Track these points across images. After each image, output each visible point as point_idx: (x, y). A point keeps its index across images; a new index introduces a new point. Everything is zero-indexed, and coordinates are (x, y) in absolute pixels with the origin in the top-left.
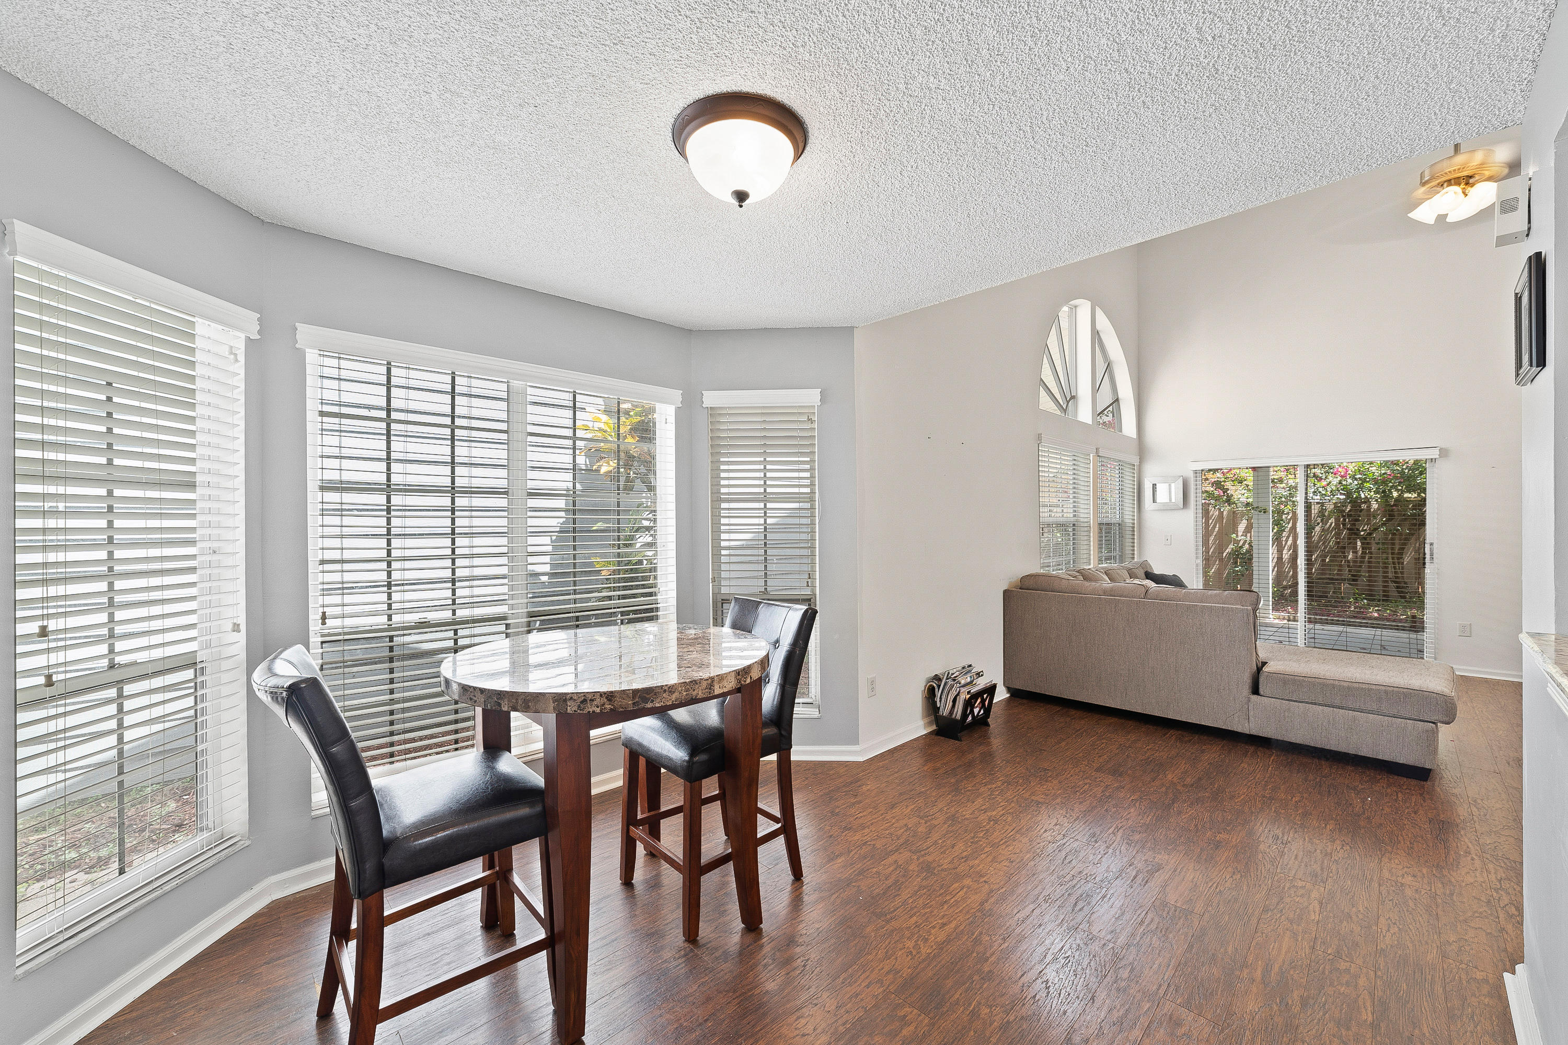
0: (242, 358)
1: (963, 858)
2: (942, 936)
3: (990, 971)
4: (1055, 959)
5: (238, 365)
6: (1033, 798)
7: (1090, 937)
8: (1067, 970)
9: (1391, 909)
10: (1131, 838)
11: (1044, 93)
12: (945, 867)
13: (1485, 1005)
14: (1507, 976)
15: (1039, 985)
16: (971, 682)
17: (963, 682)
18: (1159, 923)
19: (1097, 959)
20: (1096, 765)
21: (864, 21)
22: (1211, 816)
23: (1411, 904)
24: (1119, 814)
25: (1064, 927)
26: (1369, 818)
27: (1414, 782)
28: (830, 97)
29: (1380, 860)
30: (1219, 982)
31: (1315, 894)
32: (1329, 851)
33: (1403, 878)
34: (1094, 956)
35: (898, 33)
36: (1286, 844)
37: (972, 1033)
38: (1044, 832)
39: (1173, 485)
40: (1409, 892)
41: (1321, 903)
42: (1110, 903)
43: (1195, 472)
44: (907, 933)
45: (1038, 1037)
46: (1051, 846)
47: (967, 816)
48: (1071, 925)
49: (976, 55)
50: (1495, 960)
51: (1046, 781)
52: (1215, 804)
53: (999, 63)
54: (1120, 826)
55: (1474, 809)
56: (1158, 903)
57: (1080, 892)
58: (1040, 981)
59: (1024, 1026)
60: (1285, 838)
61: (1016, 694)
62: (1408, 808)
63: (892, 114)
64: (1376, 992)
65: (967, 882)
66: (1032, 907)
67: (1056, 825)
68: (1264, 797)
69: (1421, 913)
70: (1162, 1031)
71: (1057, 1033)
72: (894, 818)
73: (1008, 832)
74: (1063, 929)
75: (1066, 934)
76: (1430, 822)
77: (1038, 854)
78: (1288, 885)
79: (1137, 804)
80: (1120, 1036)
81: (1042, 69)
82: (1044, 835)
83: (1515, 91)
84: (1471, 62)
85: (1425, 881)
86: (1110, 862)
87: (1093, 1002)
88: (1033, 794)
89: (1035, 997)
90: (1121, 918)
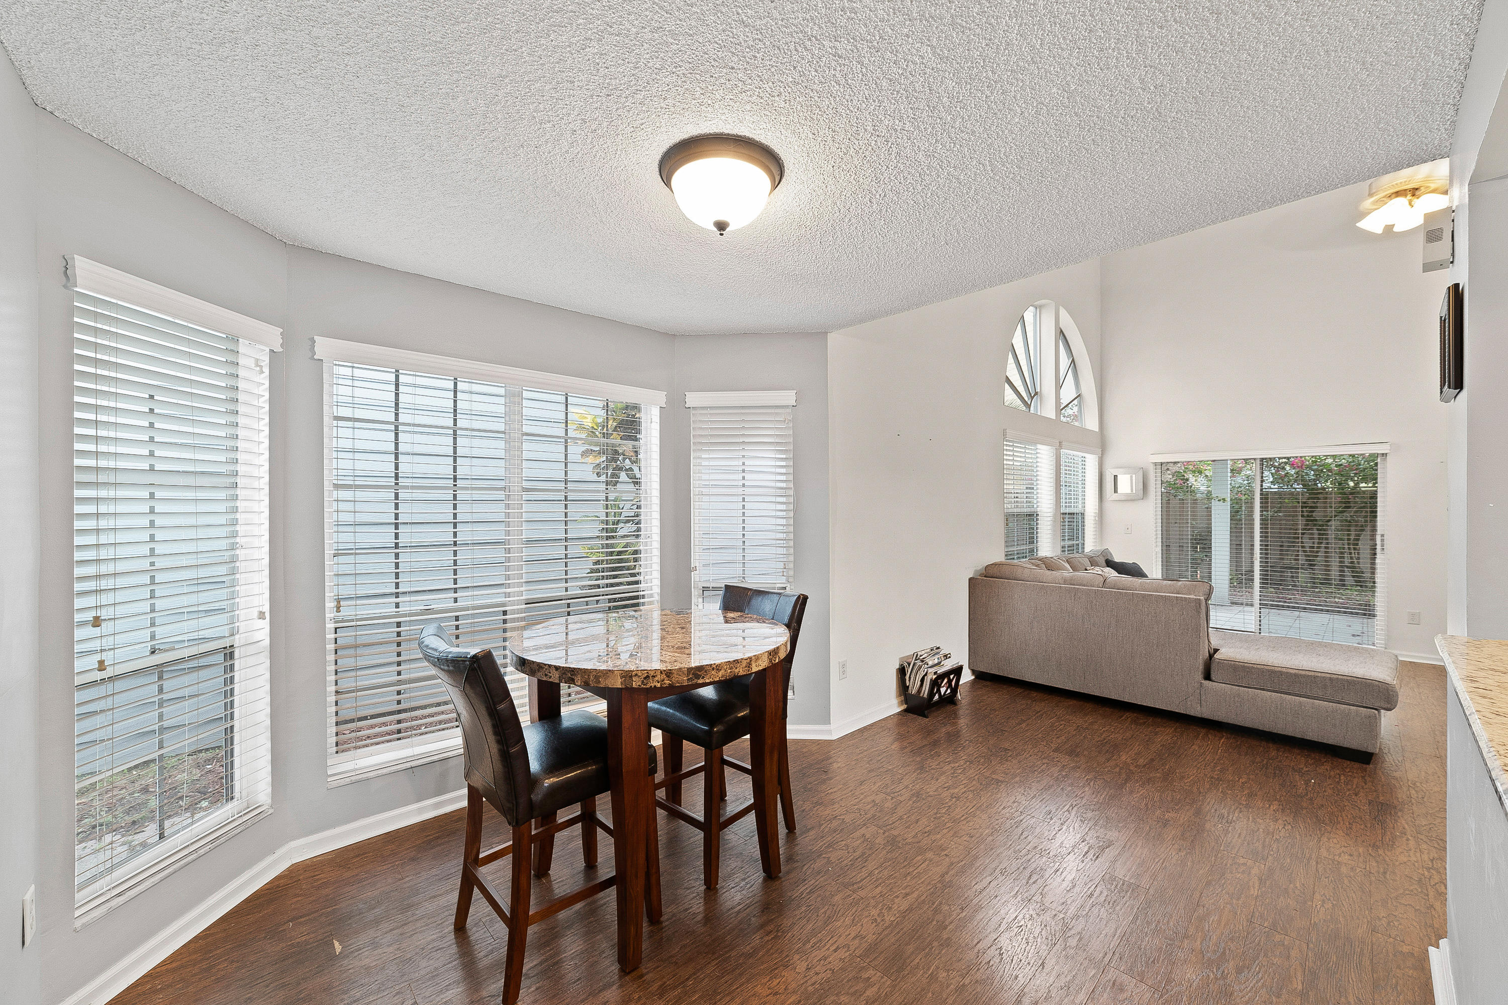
0: (266, 370)
1: (926, 832)
2: (905, 905)
3: (949, 938)
4: (1009, 928)
5: (263, 375)
6: (993, 776)
7: (1042, 908)
8: (1020, 938)
9: (1326, 886)
10: (1084, 815)
11: (1001, 133)
12: (908, 841)
13: (1409, 976)
14: (1431, 949)
15: (992, 952)
16: (939, 663)
17: (930, 663)
18: (1107, 895)
19: (1048, 928)
20: (1054, 746)
21: (834, 75)
22: (1161, 796)
23: (1346, 881)
24: (1074, 792)
25: (1019, 899)
26: (1311, 799)
27: (1357, 765)
28: (803, 138)
29: (1319, 840)
30: (1161, 952)
31: (1255, 871)
32: (1271, 830)
33: (1340, 856)
34: (1046, 926)
35: (865, 85)
36: (1231, 823)
37: (930, 995)
38: (1003, 809)
39: (1134, 476)
40: (1344, 870)
41: (1260, 879)
42: (1063, 877)
43: (1155, 464)
44: (872, 902)
45: (991, 999)
46: (1009, 822)
47: (931, 793)
48: (1025, 897)
49: (937, 103)
50: (1421, 935)
51: (1007, 760)
52: (1166, 784)
53: (958, 109)
54: (1075, 803)
55: (1413, 792)
56: (1107, 876)
57: (1034, 866)
58: (994, 947)
59: (978, 990)
60: (1230, 818)
61: (980, 676)
62: (1349, 790)
63: (861, 151)
64: (1307, 963)
65: (930, 855)
66: (989, 879)
67: (1014, 802)
68: (1212, 778)
69: (1355, 890)
70: (1105, 995)
71: (1009, 996)
72: (862, 794)
73: (969, 808)
74: (1017, 900)
75: (1020, 904)
76: (1370, 803)
77: (996, 830)
78: (1230, 862)
79: (1092, 784)
80: (1066, 1000)
81: (999, 113)
82: (1003, 812)
83: (1440, 130)
84: (1396, 106)
85: (1361, 859)
86: (1064, 838)
87: (1043, 968)
88: (994, 772)
89: (989, 962)
90: (1072, 891)
